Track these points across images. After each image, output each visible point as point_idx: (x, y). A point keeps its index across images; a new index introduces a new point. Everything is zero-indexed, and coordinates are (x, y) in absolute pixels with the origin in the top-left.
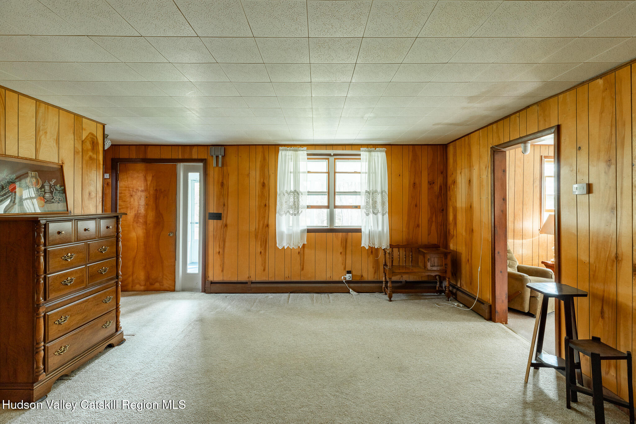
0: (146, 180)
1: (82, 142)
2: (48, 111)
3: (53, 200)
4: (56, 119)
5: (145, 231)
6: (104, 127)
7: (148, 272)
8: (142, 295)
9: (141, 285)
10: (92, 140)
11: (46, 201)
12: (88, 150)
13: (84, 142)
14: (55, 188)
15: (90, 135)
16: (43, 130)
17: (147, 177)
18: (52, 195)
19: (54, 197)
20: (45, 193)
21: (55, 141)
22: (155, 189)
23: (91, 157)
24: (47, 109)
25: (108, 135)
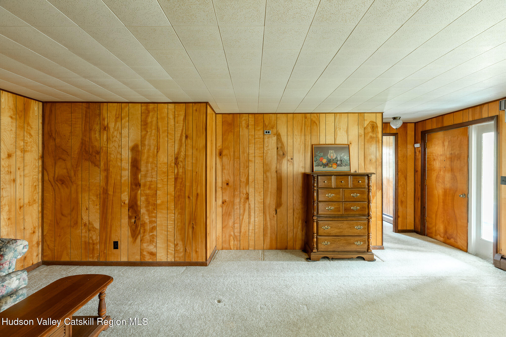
0: (444, 146)
1: (364, 128)
2: (341, 117)
3: (342, 165)
4: (346, 120)
5: (443, 190)
6: (382, 114)
7: (446, 227)
8: (440, 245)
9: (441, 237)
10: (372, 126)
11: (337, 165)
12: (368, 133)
13: (366, 128)
14: (343, 158)
15: (370, 123)
16: (338, 128)
17: (445, 143)
18: (341, 162)
19: (342, 163)
20: (337, 161)
21: (345, 132)
22: (450, 153)
23: (371, 137)
24: (340, 116)
25: (400, 117)
